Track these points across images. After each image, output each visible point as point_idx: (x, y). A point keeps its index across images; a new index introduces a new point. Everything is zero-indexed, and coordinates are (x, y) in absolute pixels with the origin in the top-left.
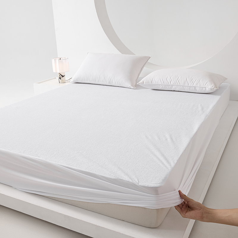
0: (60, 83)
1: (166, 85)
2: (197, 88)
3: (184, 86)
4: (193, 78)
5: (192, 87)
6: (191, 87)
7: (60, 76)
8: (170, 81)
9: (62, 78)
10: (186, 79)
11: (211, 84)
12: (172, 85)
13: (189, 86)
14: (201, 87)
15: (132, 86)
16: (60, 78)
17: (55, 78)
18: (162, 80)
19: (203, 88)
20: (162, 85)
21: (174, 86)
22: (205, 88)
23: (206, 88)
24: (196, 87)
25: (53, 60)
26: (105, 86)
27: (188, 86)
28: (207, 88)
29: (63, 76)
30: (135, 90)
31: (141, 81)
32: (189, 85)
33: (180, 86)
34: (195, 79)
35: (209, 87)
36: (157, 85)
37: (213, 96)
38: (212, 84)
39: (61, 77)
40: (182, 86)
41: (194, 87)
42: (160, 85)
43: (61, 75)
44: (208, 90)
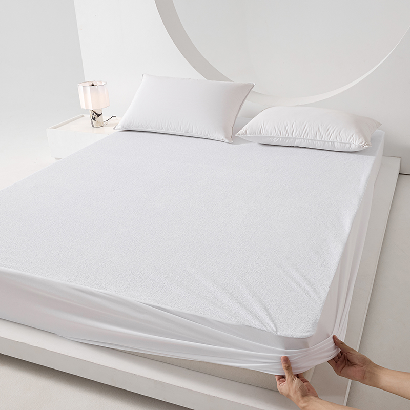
0: (93, 126)
1: (284, 138)
2: (336, 144)
3: (314, 140)
4: (330, 127)
5: (328, 142)
6: (326, 142)
7: (93, 114)
8: (292, 131)
9: (98, 119)
10: (317, 129)
11: (359, 139)
12: (295, 139)
13: (323, 141)
14: (343, 143)
15: (226, 138)
16: (94, 119)
17: (83, 116)
18: (277, 129)
19: (345, 144)
20: (278, 138)
21: (298, 140)
22: (348, 145)
23: (350, 144)
24: (334, 142)
25: (80, 88)
26: (179, 137)
27: (321, 141)
28: (353, 145)
29: (99, 115)
30: (231, 145)
31: (242, 130)
32: (323, 139)
33: (308, 140)
34: (333, 129)
35: (356, 143)
36: (270, 137)
37: (361, 156)
38: (361, 139)
39: (96, 117)
40: (312, 140)
41: (331, 142)
42: (274, 137)
43: (96, 113)
44: (353, 147)
